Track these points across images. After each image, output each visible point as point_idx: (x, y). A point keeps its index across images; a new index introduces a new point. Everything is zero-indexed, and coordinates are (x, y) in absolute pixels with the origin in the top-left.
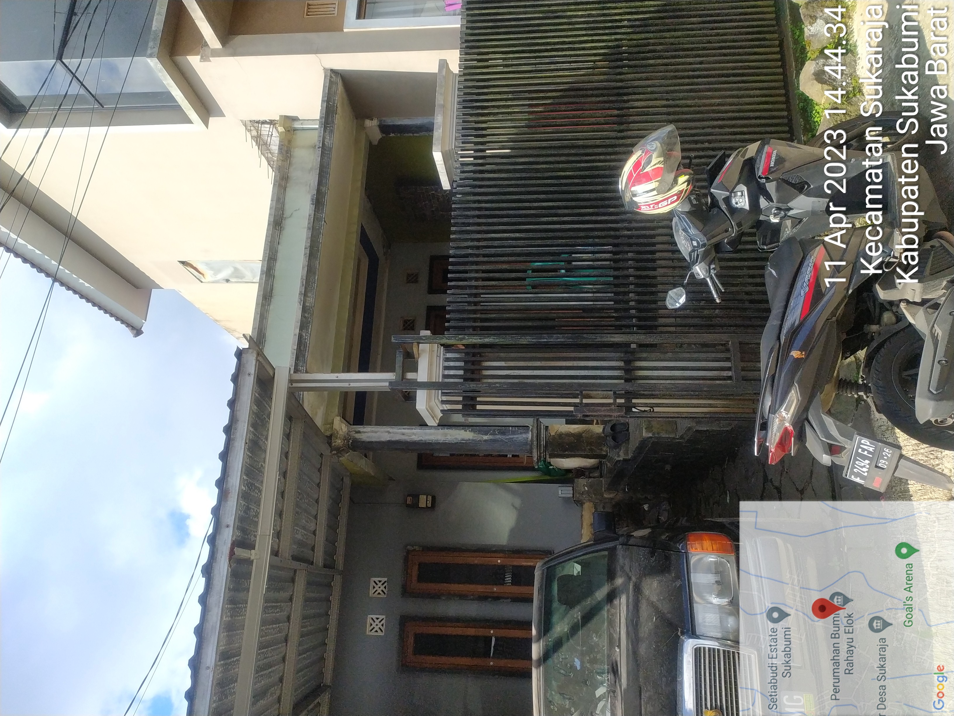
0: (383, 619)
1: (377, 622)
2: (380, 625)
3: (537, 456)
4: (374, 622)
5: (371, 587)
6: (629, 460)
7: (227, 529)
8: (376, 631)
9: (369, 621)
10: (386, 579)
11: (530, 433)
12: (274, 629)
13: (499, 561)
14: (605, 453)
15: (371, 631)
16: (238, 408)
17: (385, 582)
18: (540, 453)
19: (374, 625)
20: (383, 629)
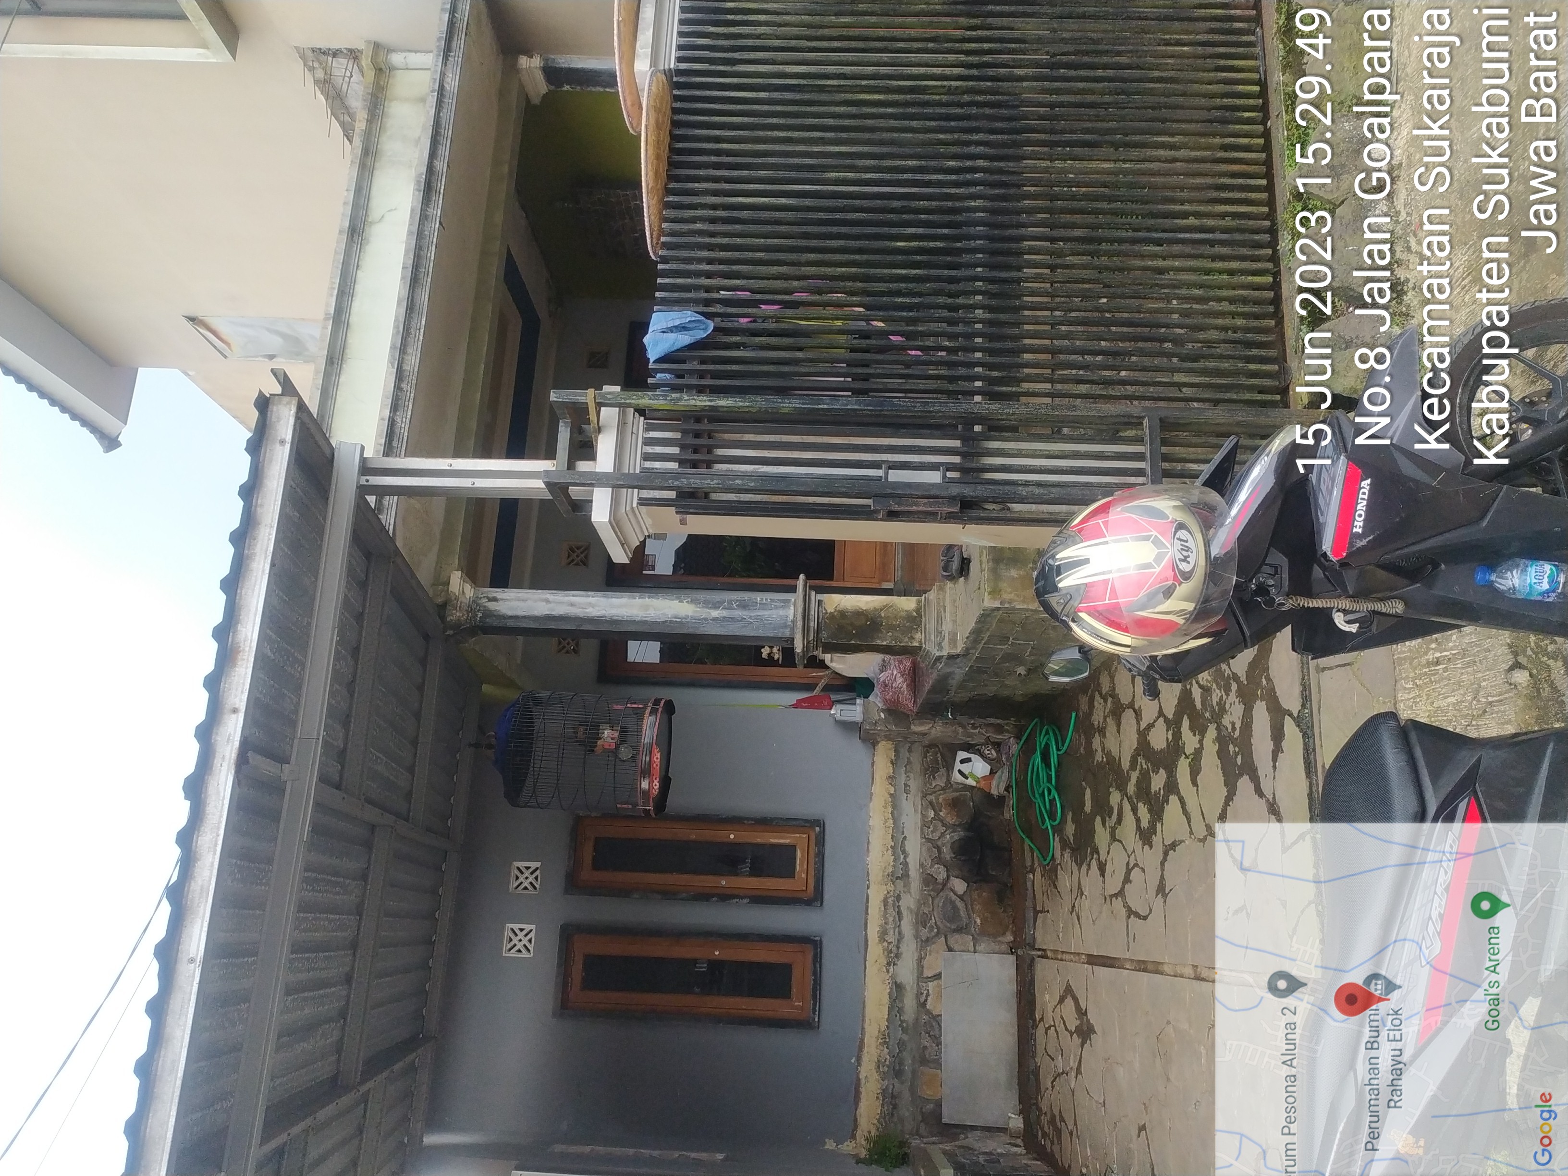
0: (531, 931)
1: (521, 935)
2: (525, 941)
3: (801, 646)
4: (516, 935)
5: (513, 878)
6: (958, 656)
7: (234, 716)
8: (519, 951)
9: (508, 933)
10: (538, 864)
11: (792, 608)
12: (330, 921)
13: (732, 836)
14: (917, 644)
15: (510, 949)
16: (259, 501)
17: (537, 869)
18: (808, 642)
19: (515, 940)
20: (531, 947)
